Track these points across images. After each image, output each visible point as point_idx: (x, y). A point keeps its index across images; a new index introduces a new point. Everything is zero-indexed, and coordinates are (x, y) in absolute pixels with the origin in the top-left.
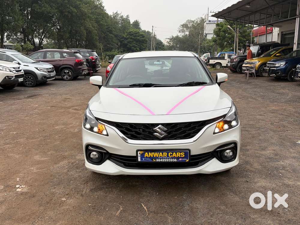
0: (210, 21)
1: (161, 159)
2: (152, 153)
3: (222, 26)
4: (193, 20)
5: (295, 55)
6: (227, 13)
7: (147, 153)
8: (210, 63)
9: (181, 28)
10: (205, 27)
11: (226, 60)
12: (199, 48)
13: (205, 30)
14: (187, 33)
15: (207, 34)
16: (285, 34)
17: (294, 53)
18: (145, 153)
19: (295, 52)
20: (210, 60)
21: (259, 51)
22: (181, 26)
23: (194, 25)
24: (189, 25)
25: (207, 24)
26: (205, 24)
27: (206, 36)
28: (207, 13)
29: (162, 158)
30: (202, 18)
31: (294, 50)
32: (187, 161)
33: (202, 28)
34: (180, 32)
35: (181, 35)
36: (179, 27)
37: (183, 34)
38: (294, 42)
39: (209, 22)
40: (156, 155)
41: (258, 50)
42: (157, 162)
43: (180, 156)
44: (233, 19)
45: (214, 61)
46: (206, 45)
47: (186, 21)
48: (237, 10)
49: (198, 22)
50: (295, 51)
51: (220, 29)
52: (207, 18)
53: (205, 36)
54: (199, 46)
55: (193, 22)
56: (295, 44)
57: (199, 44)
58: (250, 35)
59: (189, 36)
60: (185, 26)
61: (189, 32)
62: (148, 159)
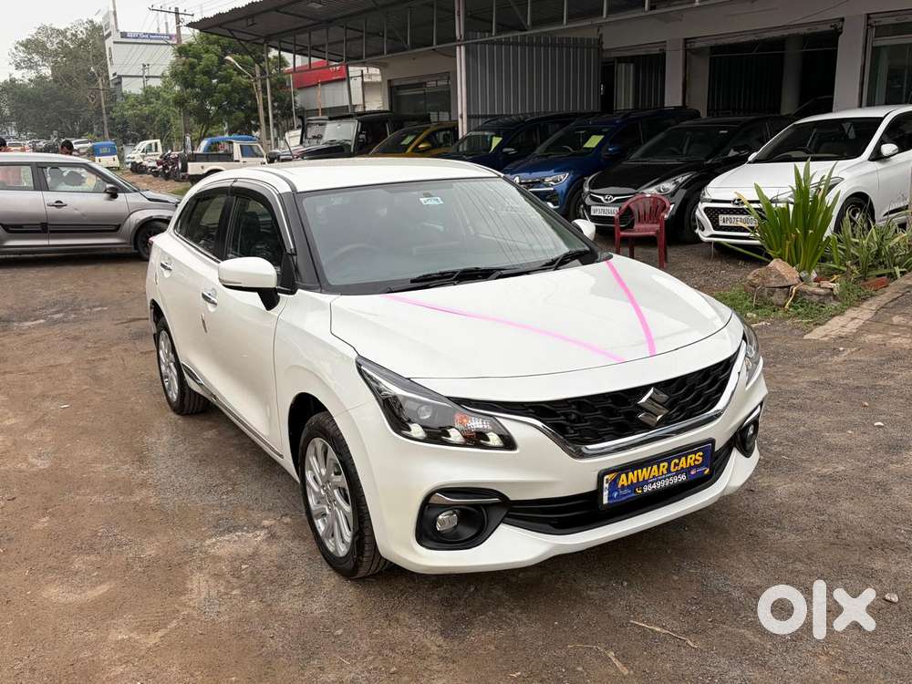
0: (124, 35)
1: (652, 483)
2: (635, 472)
3: (199, 58)
4: (62, 28)
5: (465, 149)
6: (241, 19)
7: (623, 476)
8: (191, 172)
9: (22, 54)
10: (111, 54)
11: (238, 161)
12: (106, 123)
13: (112, 64)
14: (47, 71)
15: (120, 77)
16: (398, 88)
17: (461, 147)
18: (619, 476)
19: (465, 143)
20: (189, 164)
21: (362, 136)
22: (21, 48)
23: (67, 46)
24: (49, 45)
25: (114, 42)
26: (108, 43)
27: (120, 83)
28: (112, 10)
29: (657, 479)
30: (91, 22)
31: (460, 136)
32: (706, 472)
33: (100, 57)
34: (18, 67)
35: (24, 76)
36: (14, 51)
37: (32, 74)
38: (460, 113)
39: (122, 37)
40: (643, 473)
41: (358, 134)
42: (646, 493)
43: (692, 464)
44: (254, 37)
45: (202, 167)
46: (130, 112)
47: (35, 31)
48: (274, 13)
49: (80, 36)
50: (465, 138)
51: (192, 66)
52: (112, 23)
53: (116, 84)
54: (105, 116)
55: (62, 33)
56: (462, 117)
57: (104, 112)
58: (287, 84)
59: (55, 81)
60: (33, 46)
61: (52, 70)
62: (626, 491)
